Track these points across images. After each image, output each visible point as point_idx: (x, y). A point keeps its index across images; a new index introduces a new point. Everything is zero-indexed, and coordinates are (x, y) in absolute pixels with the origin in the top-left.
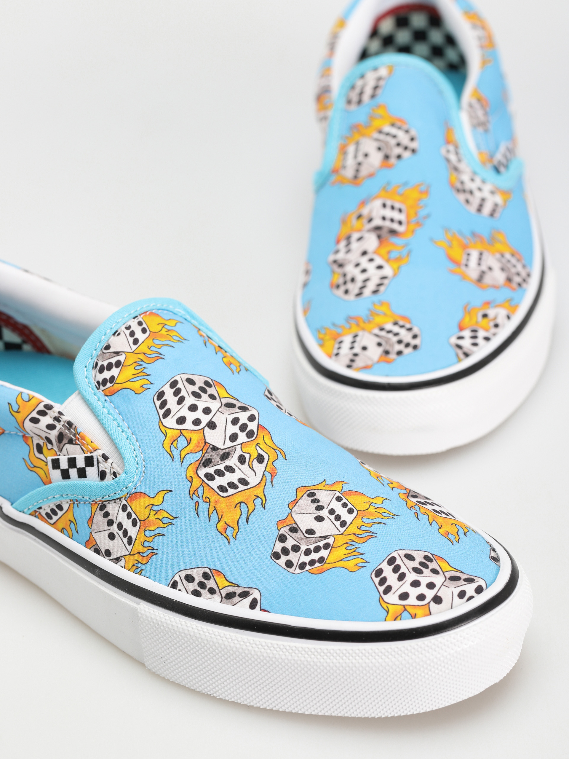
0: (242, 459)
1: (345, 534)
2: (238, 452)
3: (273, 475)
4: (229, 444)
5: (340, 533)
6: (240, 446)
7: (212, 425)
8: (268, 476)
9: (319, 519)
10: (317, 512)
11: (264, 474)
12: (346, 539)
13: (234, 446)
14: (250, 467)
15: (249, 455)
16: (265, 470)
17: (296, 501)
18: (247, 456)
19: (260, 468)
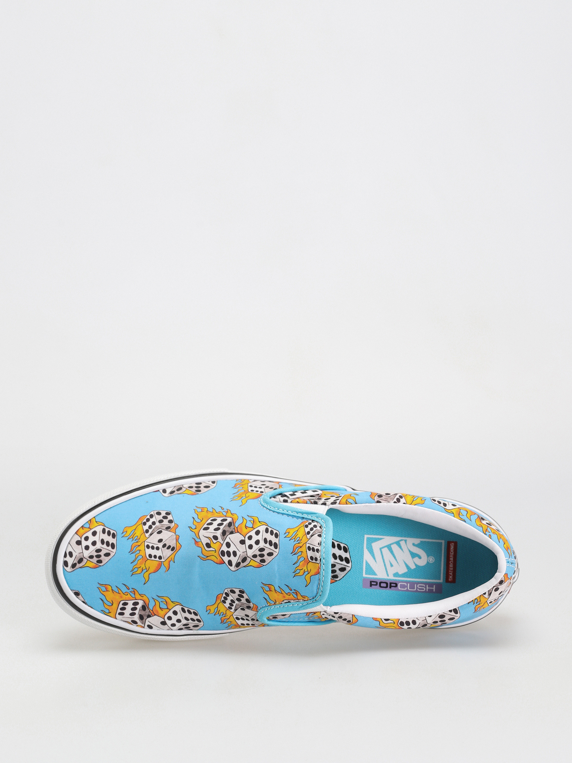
0: (215, 538)
1: (144, 543)
2: (220, 539)
3: (196, 542)
4: (228, 540)
5: (146, 541)
6: (222, 543)
7: (243, 542)
8: (198, 540)
9: (160, 541)
10: (164, 543)
11: (200, 539)
12: (141, 540)
13: (224, 541)
14: (209, 537)
15: (215, 542)
16: (201, 541)
17: (177, 540)
18: (215, 541)
19: (205, 541)
